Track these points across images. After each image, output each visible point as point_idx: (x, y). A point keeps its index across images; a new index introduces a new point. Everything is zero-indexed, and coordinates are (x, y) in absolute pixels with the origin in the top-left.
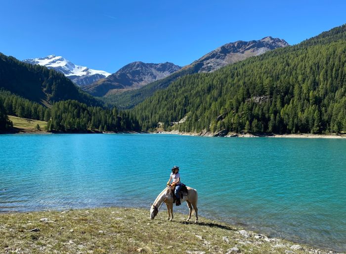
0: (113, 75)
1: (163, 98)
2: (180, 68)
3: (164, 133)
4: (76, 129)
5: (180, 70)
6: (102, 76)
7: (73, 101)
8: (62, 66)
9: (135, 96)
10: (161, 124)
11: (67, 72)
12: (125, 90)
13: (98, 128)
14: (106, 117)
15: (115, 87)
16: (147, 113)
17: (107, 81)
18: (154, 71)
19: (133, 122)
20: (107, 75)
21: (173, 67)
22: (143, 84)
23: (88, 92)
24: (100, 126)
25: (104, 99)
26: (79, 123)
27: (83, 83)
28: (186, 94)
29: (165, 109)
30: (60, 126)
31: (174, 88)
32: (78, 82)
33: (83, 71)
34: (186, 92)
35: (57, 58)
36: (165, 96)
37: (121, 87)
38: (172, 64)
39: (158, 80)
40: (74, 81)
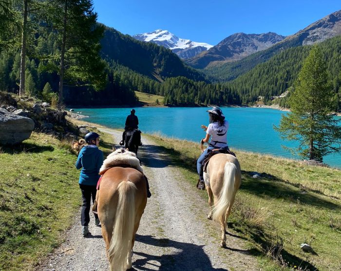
0: (214, 48)
1: (264, 72)
2: (284, 38)
3: (264, 106)
4: (186, 103)
5: (283, 41)
6: (203, 49)
7: (182, 77)
8: (167, 39)
9: (235, 68)
10: (261, 98)
11: (172, 46)
12: (225, 62)
13: (203, 102)
14: (211, 91)
15: (216, 59)
16: (248, 87)
17: (209, 53)
18: (255, 41)
19: (235, 97)
20: (209, 47)
21: (276, 37)
22: (243, 55)
23: (191, 65)
24: (206, 101)
25: (205, 70)
26: (188, 99)
27: (185, 56)
28: (288, 69)
29: (266, 83)
30: (173, 100)
31: (276, 61)
32: (181, 55)
33: (186, 44)
34: (288, 66)
35: (163, 32)
36: (266, 70)
37: (221, 59)
38: (275, 34)
39: (259, 52)
40: (178, 54)
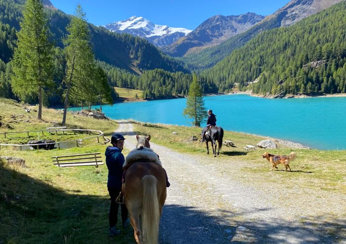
0: (193, 33)
1: (240, 57)
2: (263, 17)
3: (239, 93)
4: (163, 95)
5: (262, 21)
6: (182, 34)
7: (159, 70)
8: (143, 27)
9: (215, 54)
10: (237, 84)
11: (148, 33)
12: (205, 47)
13: (180, 93)
14: (187, 82)
15: (194, 45)
16: (225, 74)
17: (188, 39)
18: (234, 23)
19: (211, 86)
20: (187, 32)
21: (255, 17)
22: (223, 38)
23: (169, 53)
24: (183, 92)
25: (185, 58)
26: (166, 91)
27: (163, 43)
28: (262, 53)
29: (241, 69)
30: (152, 94)
31: (252, 45)
32: (159, 42)
33: (163, 30)
34: (263, 50)
36: (242, 56)
37: (200, 45)
38: (254, 14)
39: (238, 35)
40: (155, 42)
